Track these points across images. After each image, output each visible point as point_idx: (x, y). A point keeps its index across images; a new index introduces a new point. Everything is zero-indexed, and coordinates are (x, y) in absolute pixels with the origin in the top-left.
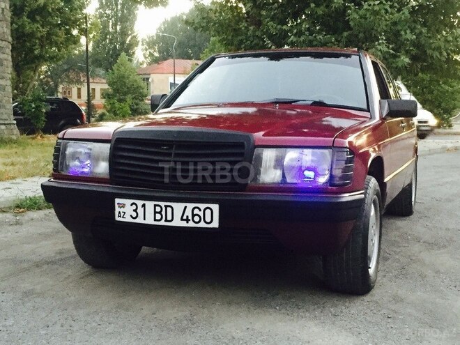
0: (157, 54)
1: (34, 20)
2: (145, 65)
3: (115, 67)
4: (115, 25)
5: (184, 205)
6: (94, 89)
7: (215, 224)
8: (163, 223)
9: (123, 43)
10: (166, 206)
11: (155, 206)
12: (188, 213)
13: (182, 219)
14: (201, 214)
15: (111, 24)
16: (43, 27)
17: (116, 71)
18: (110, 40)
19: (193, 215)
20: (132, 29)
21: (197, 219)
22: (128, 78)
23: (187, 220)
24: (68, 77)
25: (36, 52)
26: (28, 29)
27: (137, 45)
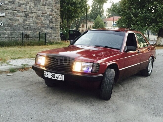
0: (110, 14)
1: (72, 6)
2: (106, 18)
3: (96, 19)
4: (97, 6)
5: (57, 74)
6: (91, 25)
7: (63, 80)
8: (53, 78)
9: (99, 11)
10: (53, 74)
11: (51, 74)
12: (58, 76)
13: (57, 78)
14: (60, 77)
15: (96, 6)
16: (74, 8)
17: (96, 20)
18: (96, 11)
19: (59, 77)
20: (102, 7)
21: (60, 78)
22: (100, 22)
23: (58, 78)
24: (83, 21)
25: (73, 15)
26: (70, 9)
27: (103, 12)
